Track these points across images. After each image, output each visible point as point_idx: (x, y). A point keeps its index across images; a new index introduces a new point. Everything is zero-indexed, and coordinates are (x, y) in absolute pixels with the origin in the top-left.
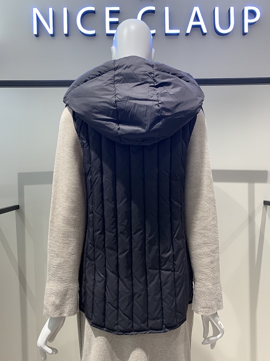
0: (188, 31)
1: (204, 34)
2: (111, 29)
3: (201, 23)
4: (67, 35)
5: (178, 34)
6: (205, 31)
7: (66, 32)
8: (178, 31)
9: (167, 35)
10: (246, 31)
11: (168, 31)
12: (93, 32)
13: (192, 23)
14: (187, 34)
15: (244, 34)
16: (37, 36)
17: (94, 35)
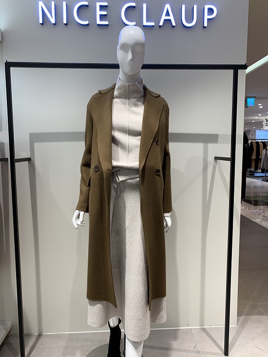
0: (161, 24)
1: (174, 27)
2: (101, 20)
3: (171, 17)
4: (66, 24)
5: (153, 26)
6: (174, 24)
7: (65, 22)
8: (153, 24)
9: (144, 26)
10: (206, 25)
11: (145, 23)
12: (87, 23)
13: (164, 17)
14: (160, 26)
15: (204, 27)
16: (42, 24)
17: (88, 25)
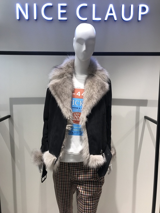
0: (106, 19)
2: (62, 17)
3: (114, 14)
7: (35, 18)
8: (100, 19)
10: (140, 19)
11: (94, 19)
12: (51, 19)
13: (108, 14)
16: (19, 20)
